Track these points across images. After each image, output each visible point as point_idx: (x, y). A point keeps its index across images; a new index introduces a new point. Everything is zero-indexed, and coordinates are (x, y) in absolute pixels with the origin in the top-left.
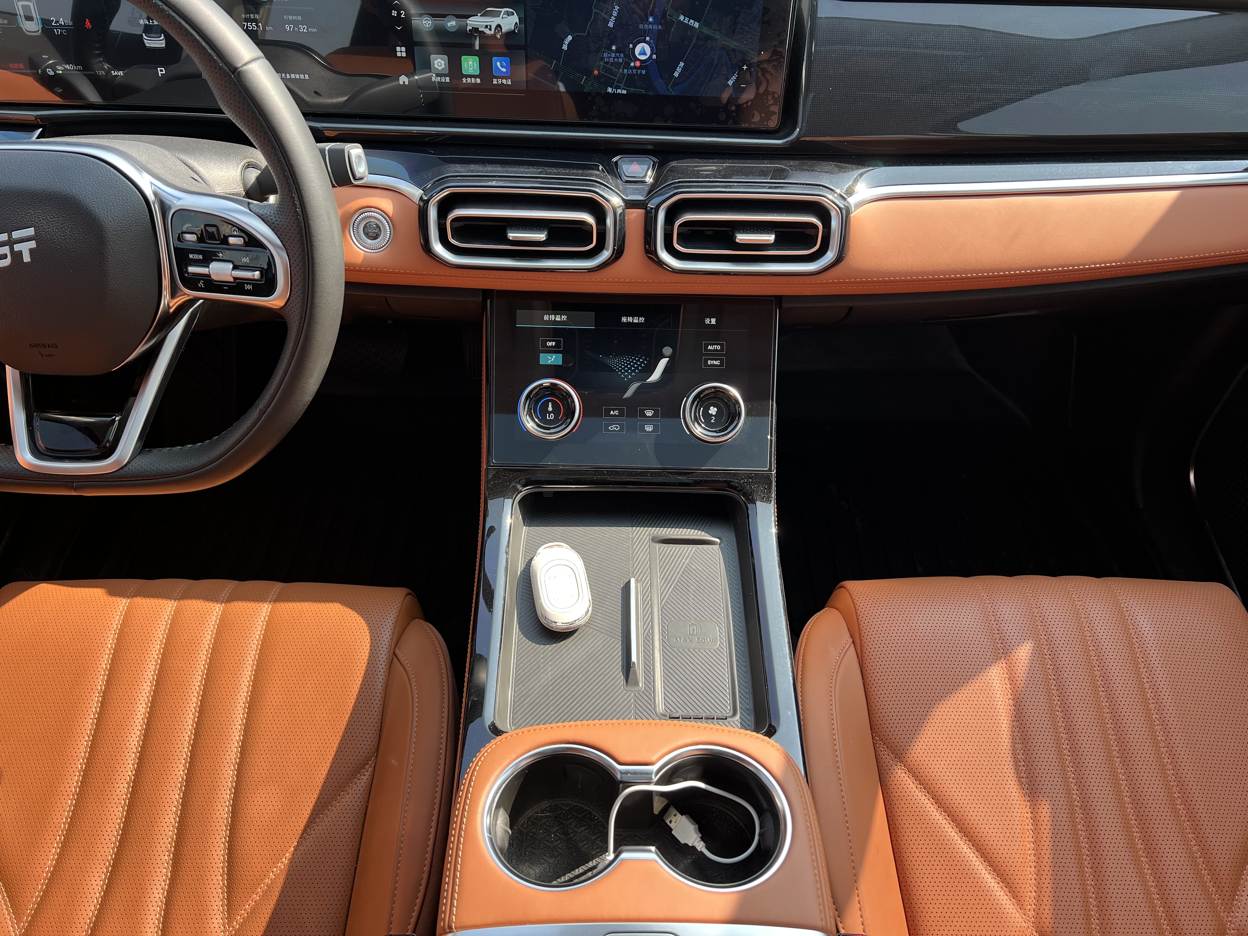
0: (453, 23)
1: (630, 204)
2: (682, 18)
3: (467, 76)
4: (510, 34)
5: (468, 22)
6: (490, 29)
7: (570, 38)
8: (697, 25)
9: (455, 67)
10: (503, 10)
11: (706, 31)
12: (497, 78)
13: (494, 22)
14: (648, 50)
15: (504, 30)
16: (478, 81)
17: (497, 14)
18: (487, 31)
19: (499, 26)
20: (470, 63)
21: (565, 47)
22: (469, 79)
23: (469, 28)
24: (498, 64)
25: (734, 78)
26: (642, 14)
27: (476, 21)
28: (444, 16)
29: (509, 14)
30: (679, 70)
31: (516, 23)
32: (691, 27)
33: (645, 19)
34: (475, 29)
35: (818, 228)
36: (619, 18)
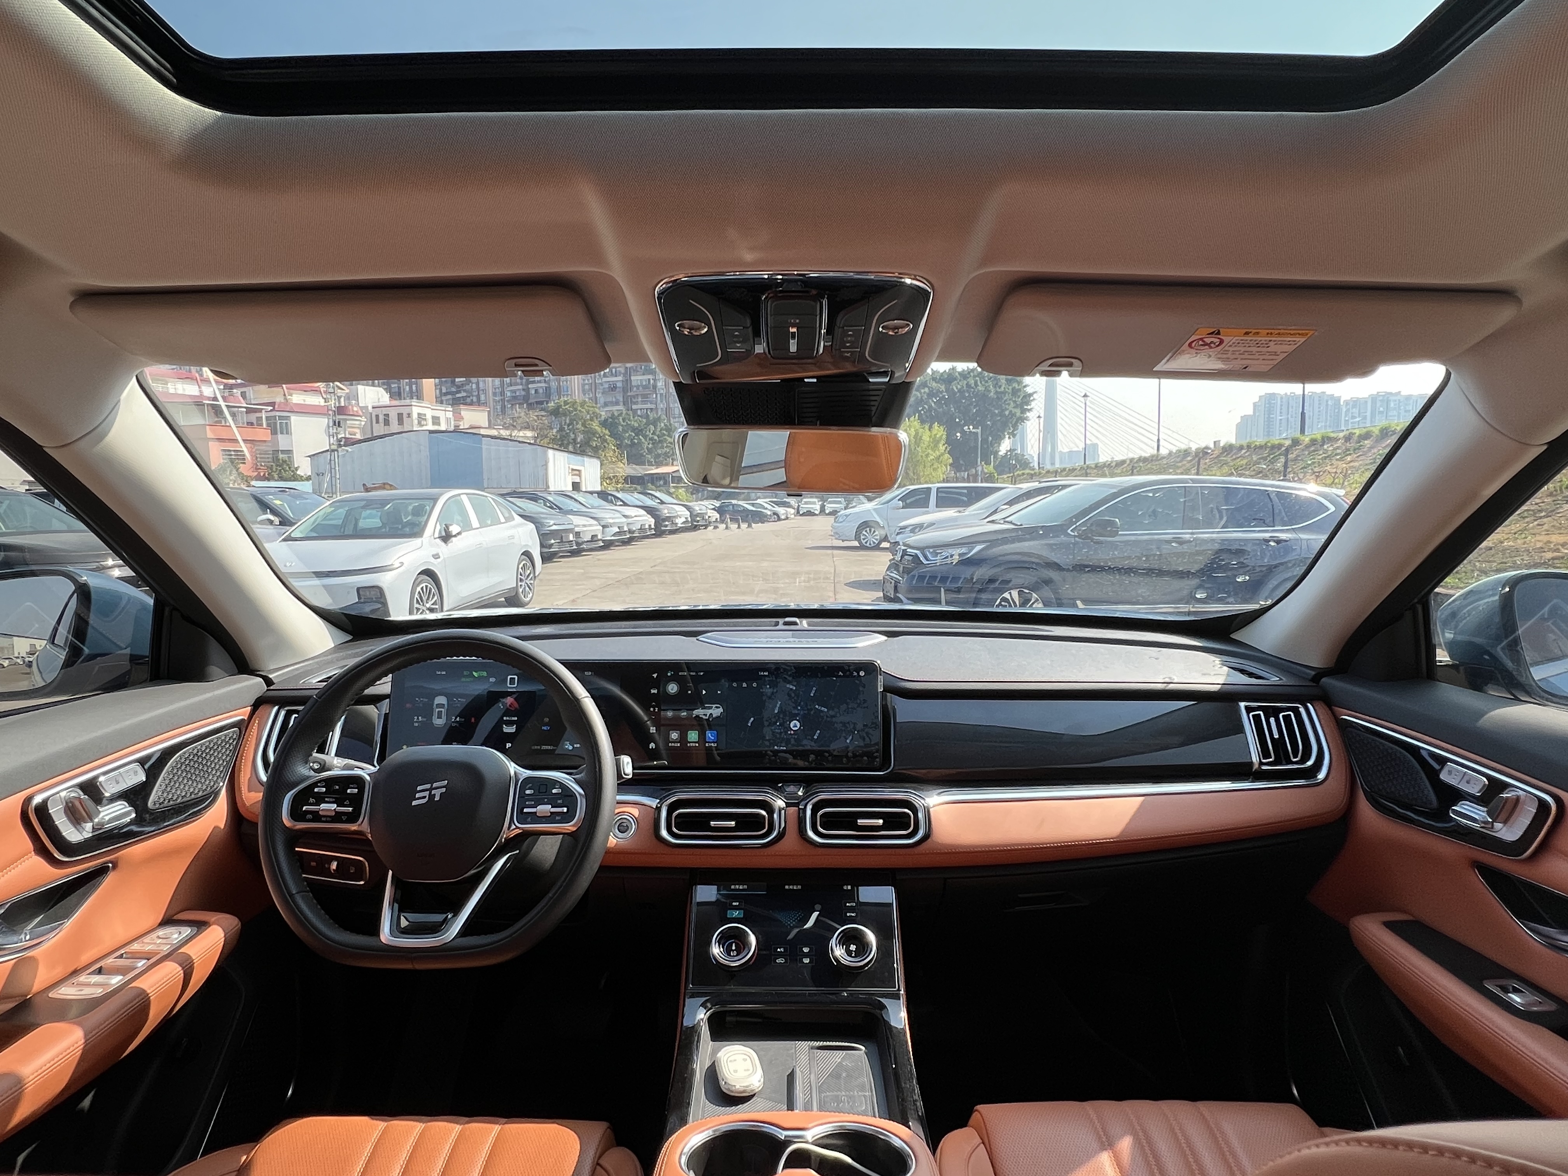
0: (685, 714)
1: (788, 805)
2: (817, 706)
3: (690, 742)
4: (718, 717)
5: (694, 712)
6: (706, 716)
7: (752, 719)
8: (826, 710)
9: (683, 738)
10: (714, 706)
11: (831, 713)
12: (709, 742)
13: (709, 712)
14: (798, 725)
15: (714, 716)
16: (697, 745)
17: (710, 708)
18: (704, 717)
19: (711, 714)
20: (693, 734)
21: (749, 725)
22: (691, 744)
23: (694, 716)
24: (710, 735)
25: (851, 737)
26: (794, 705)
27: (699, 712)
28: (680, 710)
29: (717, 707)
30: (817, 734)
31: (721, 712)
32: (822, 711)
33: (796, 708)
34: (697, 716)
35: (910, 817)
36: (780, 708)
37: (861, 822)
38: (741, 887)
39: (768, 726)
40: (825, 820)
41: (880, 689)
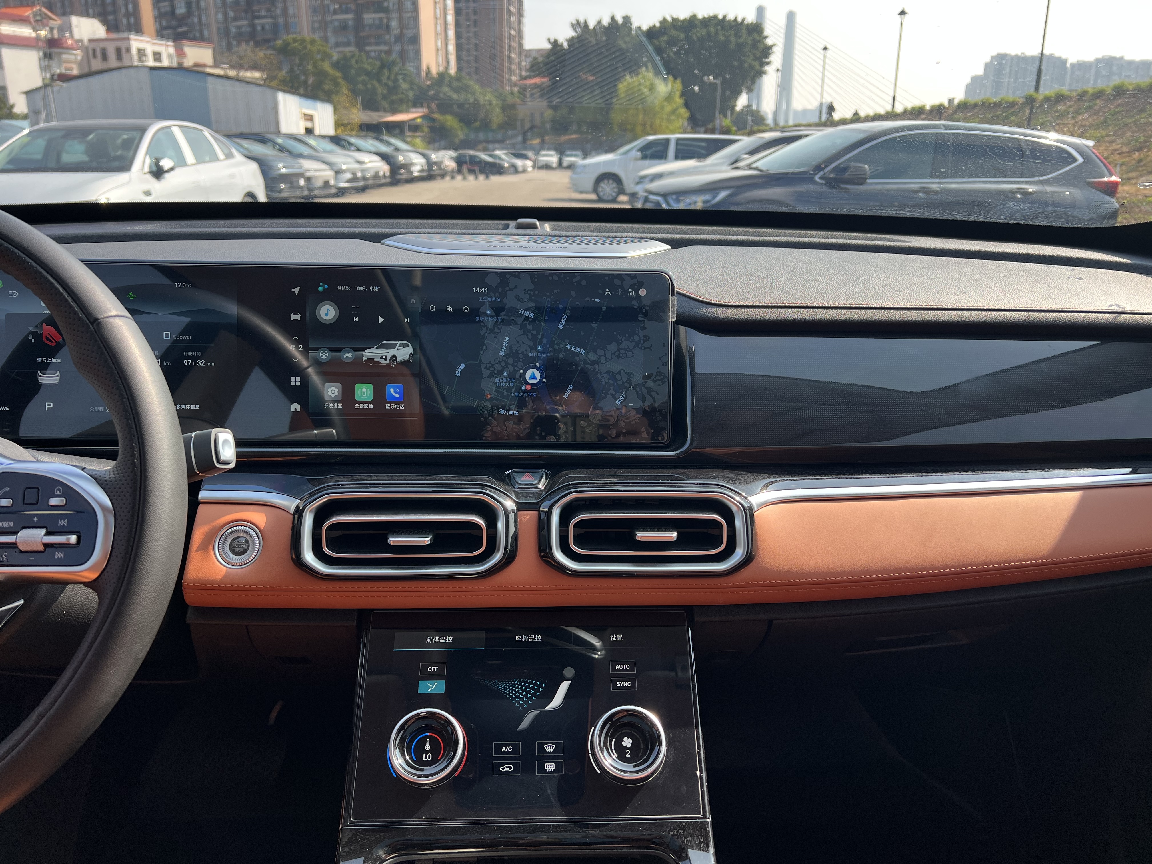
0: (350, 355)
1: (521, 507)
2: (569, 346)
3: (360, 402)
4: (405, 363)
5: (364, 353)
6: (386, 360)
7: (463, 366)
8: (583, 352)
9: (348, 394)
10: (399, 343)
11: (592, 356)
12: (390, 403)
13: (389, 353)
15: (399, 359)
16: (371, 406)
17: (393, 346)
18: (383, 362)
19: (394, 357)
20: (364, 390)
21: (458, 374)
22: (362, 406)
23: (365, 358)
24: (392, 390)
25: (621, 398)
26: (531, 344)
27: (373, 353)
28: (341, 349)
29: (404, 346)
31: (411, 354)
32: (578, 354)
33: (534, 348)
34: (371, 360)
35: (721, 526)
36: (510, 347)
37: (642, 535)
38: (443, 641)
39: (490, 376)
40: (582, 531)
41: (672, 317)
